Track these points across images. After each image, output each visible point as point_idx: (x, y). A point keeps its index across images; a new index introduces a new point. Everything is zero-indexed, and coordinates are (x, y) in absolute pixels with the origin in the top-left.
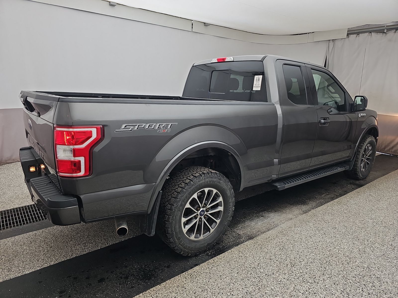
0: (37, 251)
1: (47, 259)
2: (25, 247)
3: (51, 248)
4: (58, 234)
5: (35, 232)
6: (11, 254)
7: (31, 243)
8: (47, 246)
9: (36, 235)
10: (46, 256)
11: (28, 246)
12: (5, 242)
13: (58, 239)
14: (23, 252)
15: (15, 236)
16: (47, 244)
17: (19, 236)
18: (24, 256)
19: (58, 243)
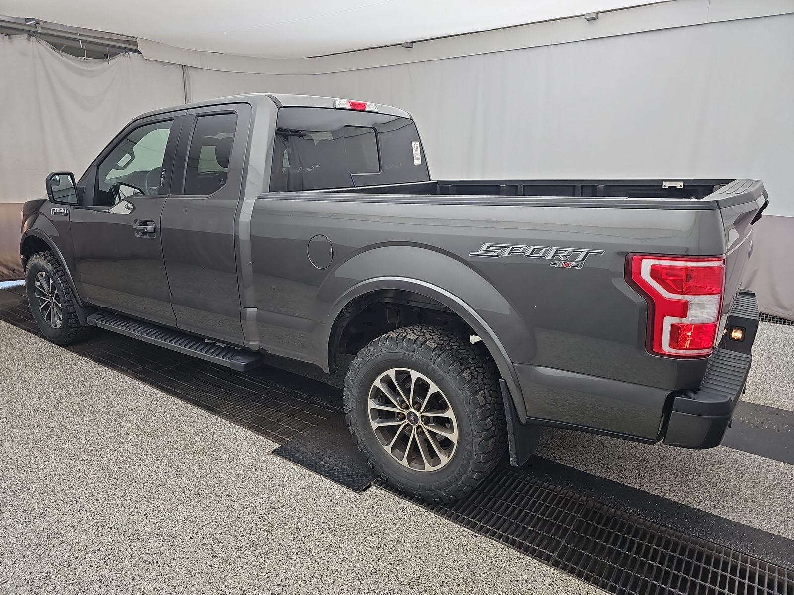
0: (731, 474)
1: (722, 455)
2: (748, 493)
3: (705, 466)
4: (677, 479)
5: (714, 513)
6: (775, 496)
7: (733, 494)
8: (709, 472)
9: (716, 504)
10: (720, 459)
11: (742, 493)
12: (783, 529)
13: (684, 472)
14: (754, 488)
15: (759, 529)
16: (707, 476)
17: (751, 525)
18: (754, 480)
19: (689, 465)
